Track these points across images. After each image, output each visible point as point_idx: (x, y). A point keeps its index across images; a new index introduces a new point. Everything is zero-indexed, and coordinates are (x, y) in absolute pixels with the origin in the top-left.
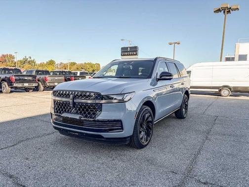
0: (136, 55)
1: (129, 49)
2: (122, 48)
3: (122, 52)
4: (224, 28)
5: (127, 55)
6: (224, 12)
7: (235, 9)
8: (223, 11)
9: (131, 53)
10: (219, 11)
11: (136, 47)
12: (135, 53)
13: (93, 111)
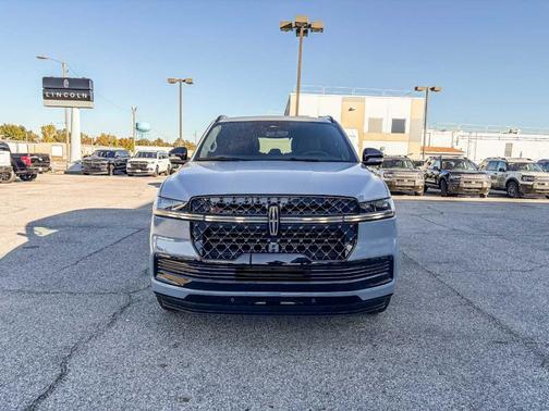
0: (88, 99)
1: (66, 84)
2: (46, 80)
3: (46, 89)
4: (300, 62)
5: (63, 98)
6: (298, 31)
7: (317, 30)
8: (295, 30)
9: (72, 94)
10: (289, 27)
11: (87, 82)
12: (85, 95)
13: (323, 241)
